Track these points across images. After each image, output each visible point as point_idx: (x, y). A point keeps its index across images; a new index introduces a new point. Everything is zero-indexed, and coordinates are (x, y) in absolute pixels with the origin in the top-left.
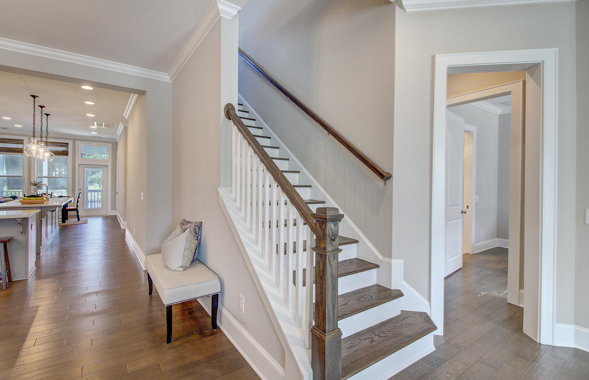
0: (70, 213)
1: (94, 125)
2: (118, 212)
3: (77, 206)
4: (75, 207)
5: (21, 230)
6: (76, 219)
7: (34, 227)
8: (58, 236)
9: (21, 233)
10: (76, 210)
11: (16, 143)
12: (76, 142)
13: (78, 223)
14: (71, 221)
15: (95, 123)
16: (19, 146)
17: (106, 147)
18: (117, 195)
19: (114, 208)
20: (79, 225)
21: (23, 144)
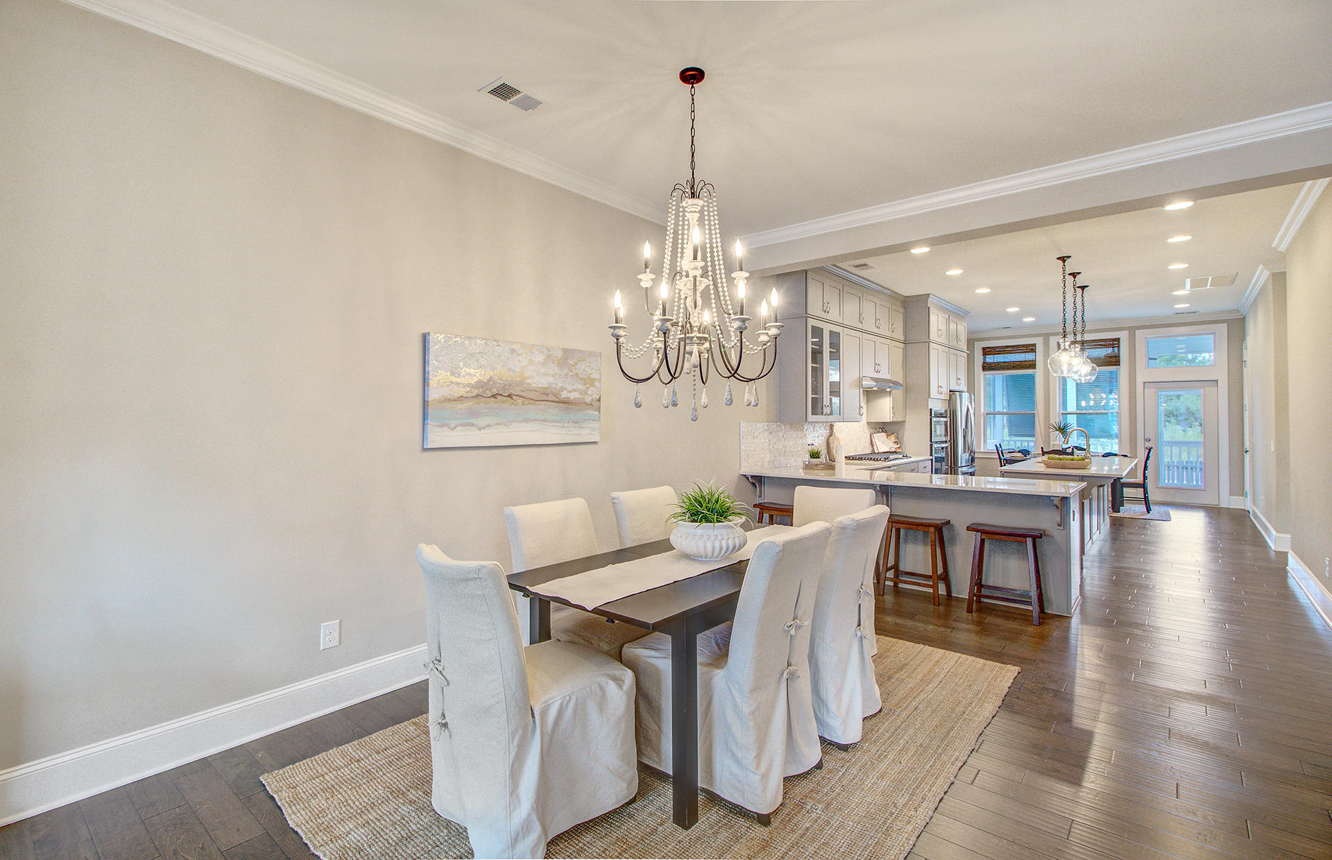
0: (1127, 492)
1: (1183, 286)
2: (1254, 503)
3: (1145, 478)
4: (1140, 479)
5: (1058, 519)
6: (1143, 508)
7: (1077, 516)
8: (1108, 538)
9: (1059, 525)
10: (1143, 486)
11: (1024, 352)
12: (1136, 333)
13: (1148, 516)
14: (1131, 510)
15: (1188, 282)
16: (1028, 357)
17: (1212, 336)
18: (1247, 457)
19: (1238, 488)
20: (1152, 523)
21: (1035, 352)
